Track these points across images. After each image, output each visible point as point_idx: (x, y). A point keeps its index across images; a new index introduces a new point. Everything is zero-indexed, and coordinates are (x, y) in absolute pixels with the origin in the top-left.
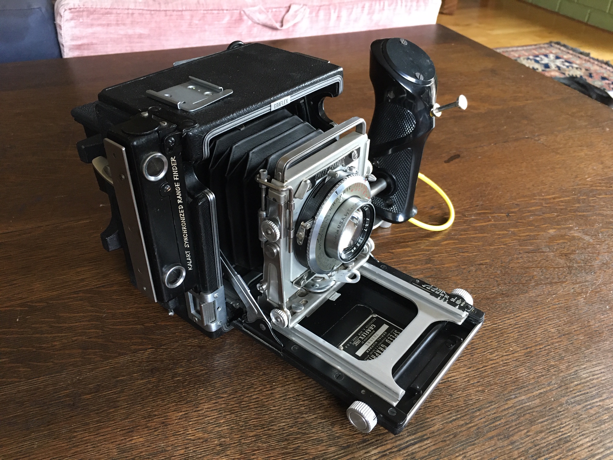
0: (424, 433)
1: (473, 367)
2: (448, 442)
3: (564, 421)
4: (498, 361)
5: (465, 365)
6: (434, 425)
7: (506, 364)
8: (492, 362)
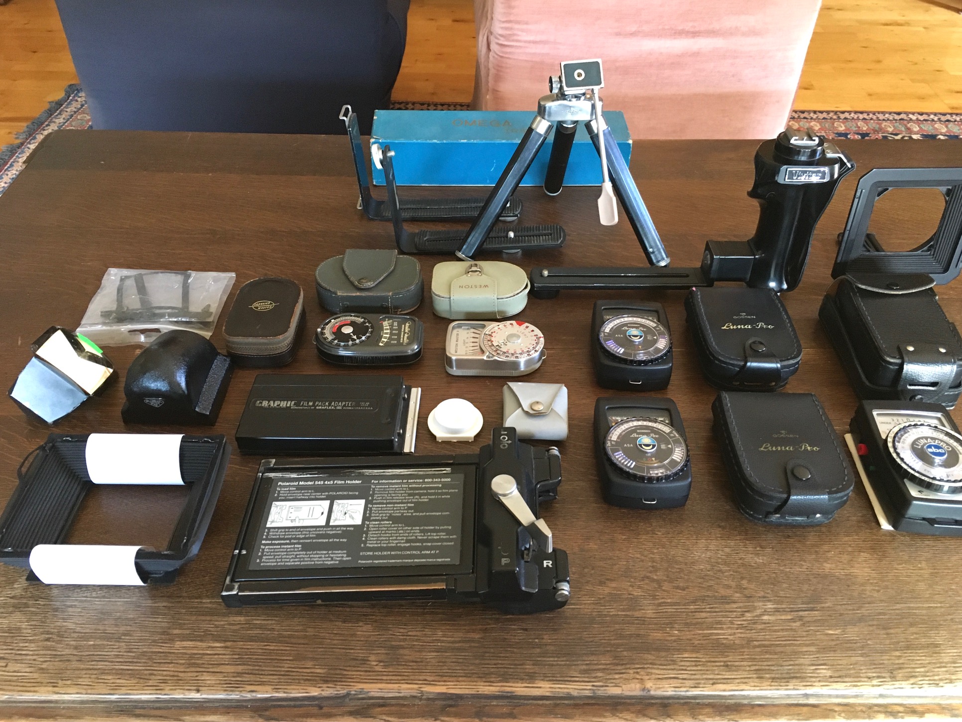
0: (816, 606)
1: (877, 570)
2: (833, 618)
3: (942, 632)
4: (902, 571)
5: (870, 567)
6: (826, 603)
7: (908, 576)
8: (896, 571)
